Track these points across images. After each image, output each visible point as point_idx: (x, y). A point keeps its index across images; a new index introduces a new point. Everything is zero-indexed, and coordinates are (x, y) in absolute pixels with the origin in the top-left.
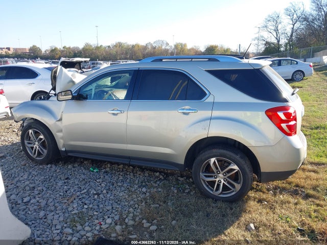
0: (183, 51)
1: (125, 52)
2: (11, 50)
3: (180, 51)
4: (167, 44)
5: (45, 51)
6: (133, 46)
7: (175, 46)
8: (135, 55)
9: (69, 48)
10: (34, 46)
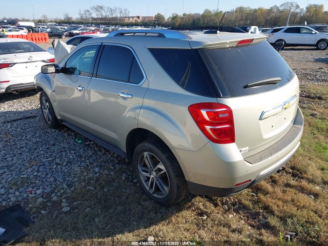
0: (317, 14)
1: (245, 18)
2: (141, 18)
3: (313, 15)
4: (298, 7)
5: (168, 19)
6: (255, 11)
7: (307, 8)
8: (256, 21)
9: (189, 15)
10: (159, 14)
